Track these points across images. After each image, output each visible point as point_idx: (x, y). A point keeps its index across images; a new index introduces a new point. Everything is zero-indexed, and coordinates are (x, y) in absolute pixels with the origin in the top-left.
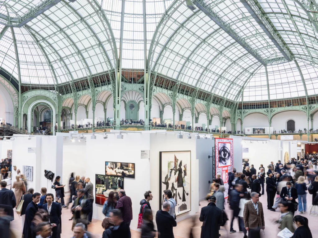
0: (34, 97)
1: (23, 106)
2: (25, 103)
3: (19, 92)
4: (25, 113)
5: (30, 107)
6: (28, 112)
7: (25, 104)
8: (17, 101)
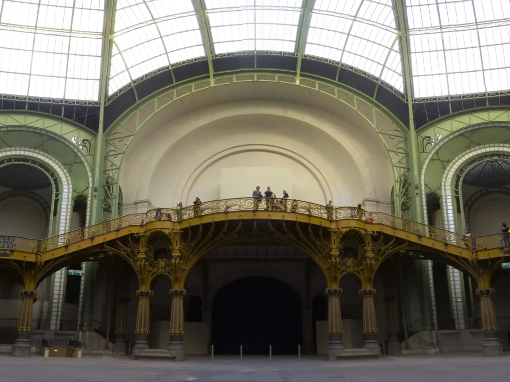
0: (462, 135)
1: (425, 166)
2: (430, 157)
3: (408, 127)
4: (434, 188)
5: (446, 172)
6: (443, 187)
7: (432, 160)
8: (401, 151)
